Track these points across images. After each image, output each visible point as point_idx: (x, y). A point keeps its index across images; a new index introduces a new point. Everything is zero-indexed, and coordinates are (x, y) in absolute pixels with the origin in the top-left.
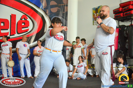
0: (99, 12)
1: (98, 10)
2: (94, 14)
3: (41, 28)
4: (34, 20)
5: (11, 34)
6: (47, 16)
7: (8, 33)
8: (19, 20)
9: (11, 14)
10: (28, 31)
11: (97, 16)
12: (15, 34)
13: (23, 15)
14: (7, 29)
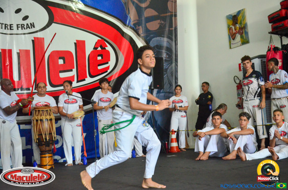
0: (239, 22)
1: (237, 19)
2: (231, 28)
5: (79, 79)
6: (141, 39)
9: (77, 41)
11: (237, 30)
13: (98, 40)
14: (72, 71)
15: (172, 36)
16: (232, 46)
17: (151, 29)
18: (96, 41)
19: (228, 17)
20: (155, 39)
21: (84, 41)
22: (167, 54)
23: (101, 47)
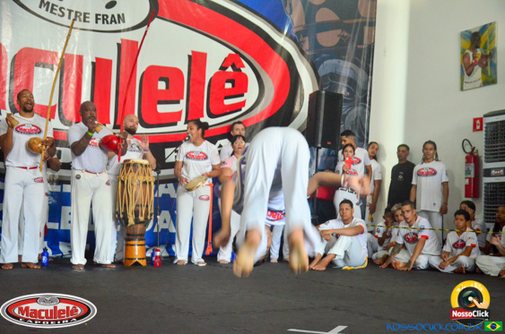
0: (482, 45)
1: (479, 39)
2: (467, 54)
3: (284, 100)
4: (264, 71)
5: (190, 119)
7: (180, 113)
8: (217, 70)
9: (193, 52)
10: (244, 109)
11: (477, 59)
12: (203, 116)
13: (230, 55)
14: (178, 102)
15: (360, 59)
16: (465, 86)
17: (324, 44)
18: (226, 55)
19: (464, 35)
20: (329, 61)
21: (206, 54)
22: (348, 90)
23: (233, 67)
